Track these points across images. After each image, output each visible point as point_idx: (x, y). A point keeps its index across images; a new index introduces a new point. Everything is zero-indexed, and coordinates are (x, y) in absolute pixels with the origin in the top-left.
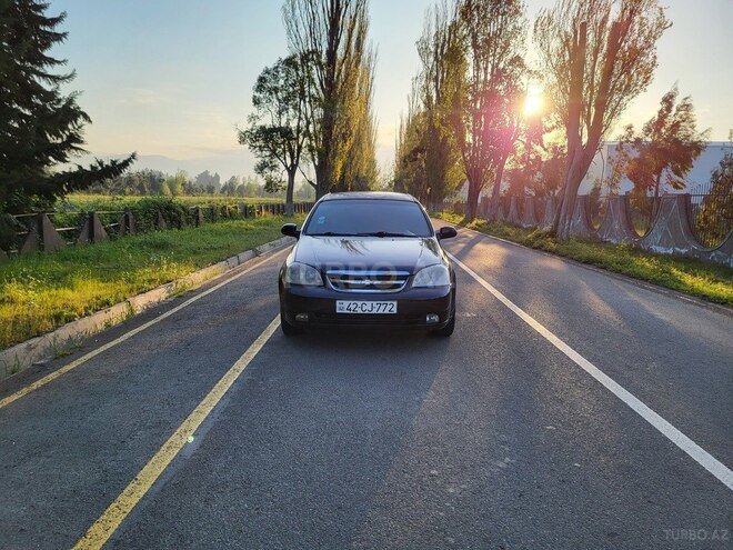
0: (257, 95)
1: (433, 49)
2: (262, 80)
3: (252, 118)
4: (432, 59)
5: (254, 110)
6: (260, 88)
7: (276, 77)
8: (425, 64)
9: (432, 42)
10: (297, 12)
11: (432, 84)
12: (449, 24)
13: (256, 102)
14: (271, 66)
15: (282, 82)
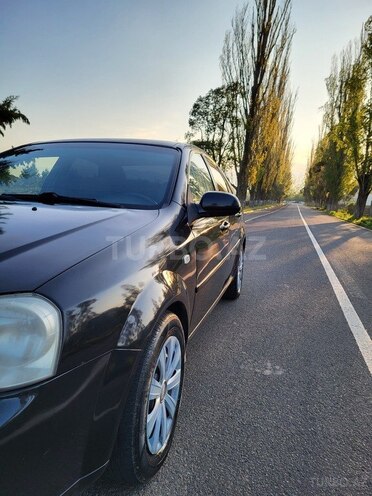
0: (193, 118)
1: (339, 84)
2: (196, 106)
3: (188, 135)
4: (337, 92)
5: (189, 129)
6: (193, 113)
7: (207, 104)
8: (332, 95)
9: (338, 79)
10: (231, 59)
11: (336, 111)
12: (353, 63)
13: (192, 123)
14: (204, 95)
15: (211, 107)
